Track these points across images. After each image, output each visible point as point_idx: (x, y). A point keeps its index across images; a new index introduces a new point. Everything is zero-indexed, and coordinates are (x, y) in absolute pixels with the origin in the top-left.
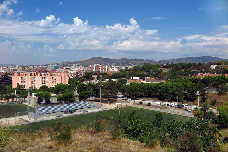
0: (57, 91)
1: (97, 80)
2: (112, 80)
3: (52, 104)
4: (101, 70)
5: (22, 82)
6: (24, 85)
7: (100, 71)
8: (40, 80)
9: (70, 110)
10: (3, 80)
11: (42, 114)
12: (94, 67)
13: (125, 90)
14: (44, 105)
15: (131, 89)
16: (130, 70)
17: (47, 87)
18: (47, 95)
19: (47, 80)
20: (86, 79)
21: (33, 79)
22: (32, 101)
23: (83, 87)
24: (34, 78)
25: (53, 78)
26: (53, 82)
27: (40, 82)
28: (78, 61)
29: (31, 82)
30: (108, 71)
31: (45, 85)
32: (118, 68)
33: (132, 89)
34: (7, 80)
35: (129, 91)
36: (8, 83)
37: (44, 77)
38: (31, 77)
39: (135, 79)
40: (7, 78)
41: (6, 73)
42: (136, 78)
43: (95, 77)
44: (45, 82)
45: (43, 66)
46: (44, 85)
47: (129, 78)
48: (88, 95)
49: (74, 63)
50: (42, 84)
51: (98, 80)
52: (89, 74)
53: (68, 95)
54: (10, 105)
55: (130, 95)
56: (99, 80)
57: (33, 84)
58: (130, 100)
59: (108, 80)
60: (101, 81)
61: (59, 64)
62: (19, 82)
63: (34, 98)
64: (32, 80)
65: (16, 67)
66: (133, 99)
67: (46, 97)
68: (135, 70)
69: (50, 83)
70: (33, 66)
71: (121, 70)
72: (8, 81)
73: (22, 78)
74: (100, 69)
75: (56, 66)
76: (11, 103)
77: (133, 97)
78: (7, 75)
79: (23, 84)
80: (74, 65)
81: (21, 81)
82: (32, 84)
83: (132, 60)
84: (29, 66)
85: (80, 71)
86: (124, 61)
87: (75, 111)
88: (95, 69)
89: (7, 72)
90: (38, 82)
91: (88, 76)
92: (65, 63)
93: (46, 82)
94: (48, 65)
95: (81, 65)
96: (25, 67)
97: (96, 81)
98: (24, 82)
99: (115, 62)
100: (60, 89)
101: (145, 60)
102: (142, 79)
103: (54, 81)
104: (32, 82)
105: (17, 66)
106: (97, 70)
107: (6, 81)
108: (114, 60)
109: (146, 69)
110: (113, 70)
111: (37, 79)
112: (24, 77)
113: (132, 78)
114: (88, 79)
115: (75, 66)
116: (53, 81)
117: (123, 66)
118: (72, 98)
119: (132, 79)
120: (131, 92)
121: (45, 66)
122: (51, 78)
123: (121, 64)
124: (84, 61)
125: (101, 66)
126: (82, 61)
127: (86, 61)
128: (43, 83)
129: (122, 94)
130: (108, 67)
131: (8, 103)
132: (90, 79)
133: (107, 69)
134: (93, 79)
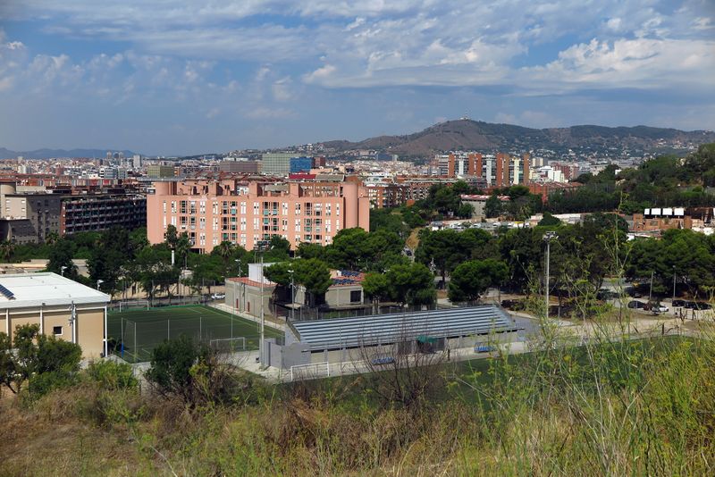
0: (341, 257)
1: (488, 217)
2: (558, 219)
3: (333, 310)
4: (489, 177)
5: (183, 219)
6: (193, 234)
7: (489, 181)
8: (256, 212)
9: (423, 340)
10: (108, 211)
11: (312, 352)
12: (461, 164)
13: (640, 261)
14: (301, 314)
15: (672, 257)
16: (628, 175)
17: (284, 244)
18: (320, 274)
19: (284, 211)
20: (436, 213)
21: (229, 207)
22: (249, 298)
23: (448, 245)
24: (234, 205)
25: (308, 205)
26: (309, 221)
27: (257, 224)
28: (380, 139)
29: (219, 220)
30: (521, 180)
31: (277, 233)
32: (565, 170)
33: (678, 259)
34: (121, 210)
35: (663, 266)
36: (127, 223)
37: (270, 199)
38: (222, 198)
39: (662, 216)
40: (122, 203)
41: (116, 182)
42: (668, 211)
43: (479, 207)
44: (275, 221)
45: (238, 160)
46: (271, 232)
47: (636, 212)
48: (490, 279)
49: (363, 145)
50: (265, 232)
51: (492, 220)
52: (448, 193)
53: (410, 274)
54: (163, 310)
55: (664, 284)
56: (494, 216)
57: (229, 231)
58: (667, 306)
59: (540, 217)
60: (504, 223)
61: (301, 149)
62: (174, 222)
63: (255, 284)
64: (225, 212)
65: (132, 161)
66: (681, 303)
67: (315, 281)
68: (653, 177)
69: (298, 229)
70: (197, 157)
71: (584, 178)
72: (126, 217)
73: (183, 204)
74: (489, 172)
75: (297, 156)
76: (165, 302)
77: (682, 296)
78: (123, 191)
79: (188, 228)
80: (367, 153)
81: (183, 215)
82: (225, 228)
83: (622, 132)
84: (182, 159)
85: (400, 181)
86: (585, 139)
87: (440, 343)
88: (466, 171)
89: (120, 181)
90: (249, 223)
91: (446, 200)
92: (326, 145)
93: (279, 223)
94: (264, 156)
95: (396, 156)
96: (169, 162)
97: (483, 221)
98: (193, 219)
99: (547, 141)
100: (355, 251)
101: (684, 133)
102: (698, 216)
103: (315, 217)
104: (225, 219)
105: (136, 160)
106: (475, 177)
107: (120, 218)
108: (539, 131)
109: (708, 173)
110: (546, 175)
111: (243, 210)
112: (192, 200)
113: (647, 212)
114: (445, 213)
115: (370, 158)
116: (308, 217)
117: (585, 160)
118: (425, 287)
119: (650, 216)
120: (672, 272)
121: (246, 160)
122: (302, 206)
123: (574, 149)
124: (405, 138)
125: (493, 160)
126: (400, 138)
127: (415, 137)
128: (266, 228)
129: (627, 281)
130: (521, 163)
131: (154, 303)
132: (456, 214)
133: (517, 173)
134: (467, 213)
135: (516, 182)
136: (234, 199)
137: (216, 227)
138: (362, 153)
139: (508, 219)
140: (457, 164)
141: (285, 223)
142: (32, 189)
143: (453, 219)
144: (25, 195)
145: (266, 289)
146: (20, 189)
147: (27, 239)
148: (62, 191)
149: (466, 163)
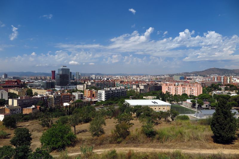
4: (222, 81)
7: (222, 82)
8: (181, 89)
12: (216, 78)
17: (187, 95)
19: (186, 89)
20: (213, 89)
22: (187, 105)
27: (181, 91)
29: (175, 90)
30: (230, 82)
37: (184, 87)
38: (175, 86)
43: (223, 88)
44: (185, 91)
46: (184, 93)
49: (191, 73)
52: (216, 85)
56: (227, 90)
57: (176, 92)
60: (229, 92)
62: (167, 90)
63: (188, 103)
69: (189, 92)
73: (168, 87)
75: (181, 76)
79: (169, 91)
81: (169, 89)
88: (217, 80)
90: (180, 91)
91: (215, 87)
92: (184, 73)
95: (199, 75)
97: (224, 91)
99: (234, 72)
106: (219, 81)
107: (156, 89)
110: (235, 81)
111: (179, 89)
112: (170, 87)
114: (216, 89)
116: (191, 90)
122: (190, 88)
124: (201, 71)
125: (223, 78)
127: (203, 71)
130: (230, 78)
132: (218, 89)
133: (229, 80)
134: (220, 90)
135: (228, 82)
136: (177, 87)
137: (174, 91)
138: (192, 75)
139: (230, 91)
140: (215, 78)
141: (186, 91)
142: (144, 84)
143: (217, 91)
144: (143, 85)
145: (190, 104)
146: (142, 84)
147: (144, 92)
148: (148, 84)
149: (217, 78)
